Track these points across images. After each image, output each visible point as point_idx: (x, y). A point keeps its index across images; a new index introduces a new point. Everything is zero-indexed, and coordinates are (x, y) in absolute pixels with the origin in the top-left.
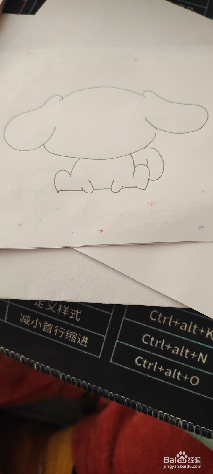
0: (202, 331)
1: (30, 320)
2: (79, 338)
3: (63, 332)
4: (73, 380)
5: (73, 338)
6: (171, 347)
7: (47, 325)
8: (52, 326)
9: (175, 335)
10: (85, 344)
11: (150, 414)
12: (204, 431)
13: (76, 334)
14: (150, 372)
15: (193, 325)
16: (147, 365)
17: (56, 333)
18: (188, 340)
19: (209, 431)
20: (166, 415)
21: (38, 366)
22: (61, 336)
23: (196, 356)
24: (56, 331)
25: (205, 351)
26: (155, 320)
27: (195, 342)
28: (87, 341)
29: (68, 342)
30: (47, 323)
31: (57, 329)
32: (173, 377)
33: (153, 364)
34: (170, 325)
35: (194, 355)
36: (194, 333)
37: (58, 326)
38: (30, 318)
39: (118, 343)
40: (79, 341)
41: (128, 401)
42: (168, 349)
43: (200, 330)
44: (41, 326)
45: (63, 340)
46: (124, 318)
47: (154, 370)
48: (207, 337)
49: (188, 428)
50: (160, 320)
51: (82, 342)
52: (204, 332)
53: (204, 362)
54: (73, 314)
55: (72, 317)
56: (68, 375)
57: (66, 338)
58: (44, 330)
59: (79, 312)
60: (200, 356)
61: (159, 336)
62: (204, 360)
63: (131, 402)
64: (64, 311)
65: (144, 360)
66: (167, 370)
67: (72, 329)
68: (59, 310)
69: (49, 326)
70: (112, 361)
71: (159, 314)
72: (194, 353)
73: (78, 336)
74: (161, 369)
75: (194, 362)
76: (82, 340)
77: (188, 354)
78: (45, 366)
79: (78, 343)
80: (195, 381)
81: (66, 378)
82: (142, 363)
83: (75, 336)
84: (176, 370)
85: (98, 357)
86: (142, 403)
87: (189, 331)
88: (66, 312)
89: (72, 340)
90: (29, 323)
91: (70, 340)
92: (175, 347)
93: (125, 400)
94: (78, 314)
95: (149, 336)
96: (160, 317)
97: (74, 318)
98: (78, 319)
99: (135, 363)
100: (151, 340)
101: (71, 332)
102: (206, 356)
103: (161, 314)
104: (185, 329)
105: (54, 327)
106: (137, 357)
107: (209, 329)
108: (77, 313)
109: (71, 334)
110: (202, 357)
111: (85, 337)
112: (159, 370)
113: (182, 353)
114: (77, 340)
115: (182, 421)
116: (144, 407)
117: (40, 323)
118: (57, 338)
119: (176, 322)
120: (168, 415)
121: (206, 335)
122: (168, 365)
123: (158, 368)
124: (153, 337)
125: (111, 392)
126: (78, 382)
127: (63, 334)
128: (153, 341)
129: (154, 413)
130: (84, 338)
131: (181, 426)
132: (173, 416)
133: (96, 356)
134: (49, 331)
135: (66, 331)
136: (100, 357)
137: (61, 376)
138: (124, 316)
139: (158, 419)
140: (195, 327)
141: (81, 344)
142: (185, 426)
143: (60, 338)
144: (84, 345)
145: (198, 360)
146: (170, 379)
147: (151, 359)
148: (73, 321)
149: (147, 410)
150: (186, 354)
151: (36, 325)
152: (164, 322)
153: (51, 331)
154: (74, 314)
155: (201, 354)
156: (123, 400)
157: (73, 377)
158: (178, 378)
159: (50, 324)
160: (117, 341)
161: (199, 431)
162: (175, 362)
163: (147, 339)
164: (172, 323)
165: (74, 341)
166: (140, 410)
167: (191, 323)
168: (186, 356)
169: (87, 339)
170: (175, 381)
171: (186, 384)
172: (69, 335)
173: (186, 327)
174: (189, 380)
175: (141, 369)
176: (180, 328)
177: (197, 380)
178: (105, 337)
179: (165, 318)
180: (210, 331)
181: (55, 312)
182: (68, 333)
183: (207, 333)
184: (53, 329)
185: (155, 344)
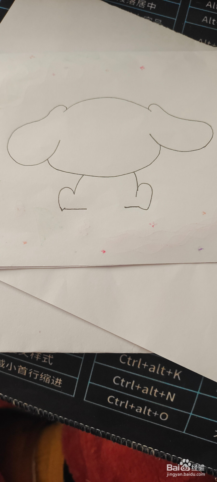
0: (169, 373)
1: (4, 363)
2: (52, 380)
3: (37, 375)
4: (50, 415)
5: (47, 380)
6: (140, 388)
7: (22, 368)
8: (26, 369)
9: (144, 377)
10: (59, 384)
11: (124, 444)
12: (175, 459)
13: (50, 376)
14: (122, 408)
15: (161, 367)
16: (119, 403)
17: (30, 375)
18: (157, 381)
19: (179, 458)
20: (139, 445)
21: (16, 402)
22: (35, 377)
23: (165, 395)
24: (30, 373)
25: (173, 390)
26: (125, 363)
27: (163, 382)
28: (61, 382)
29: (42, 382)
30: (21, 366)
31: (32, 372)
32: (144, 413)
33: (124, 402)
34: (139, 367)
35: (162, 394)
36: (162, 374)
37: (32, 370)
38: (4, 361)
39: (90, 384)
40: (53, 382)
41: (103, 433)
42: (138, 389)
43: (167, 372)
44: (15, 369)
45: (38, 381)
46: (95, 362)
47: (126, 407)
48: (174, 377)
49: (160, 456)
50: (130, 363)
51: (56, 383)
52: (172, 373)
53: (172, 400)
54: (45, 358)
55: (45, 361)
56: (45, 411)
57: (40, 379)
58: (19, 373)
59: (51, 357)
60: (168, 395)
61: (129, 378)
62: (172, 398)
63: (106, 434)
64: (37, 356)
65: (116, 399)
66: (138, 407)
67: (46, 372)
68: (32, 356)
69: (24, 369)
70: (86, 399)
71: (129, 358)
72: (163, 392)
73: (52, 378)
74: (132, 406)
75: (163, 400)
76: (55, 381)
77: (157, 393)
78: (23, 403)
79: (52, 384)
80: (164, 416)
81: (43, 413)
82: (114, 402)
83: (48, 378)
84: (146, 407)
85: (72, 396)
86: (116, 435)
87: (158, 373)
88: (39, 357)
89: (46, 382)
90: (4, 366)
91: (44, 381)
92: (144, 387)
93: (100, 432)
94: (51, 358)
95: (120, 378)
96: (129, 360)
97: (46, 362)
98: (51, 363)
99: (108, 401)
100: (121, 381)
101: (45, 375)
102: (174, 395)
103: (130, 357)
104: (153, 371)
105: (29, 370)
106: (109, 396)
107: (176, 371)
108: (49, 357)
109: (45, 376)
110: (170, 396)
111: (59, 379)
112: (131, 407)
113: (151, 392)
114: (51, 381)
115: (154, 450)
116: (118, 438)
117: (14, 366)
118: (32, 379)
119: (145, 365)
120: (141, 445)
121: (174, 376)
122: (138, 403)
123: (130, 405)
124: (123, 379)
125: (86, 426)
126: (55, 417)
127: (38, 376)
128: (124, 382)
129: (128, 444)
130: (57, 379)
131: (154, 455)
132: (146, 446)
133: (70, 395)
134: (24, 373)
135: (40, 374)
136: (74, 396)
137: (38, 412)
138: (95, 360)
139: (132, 448)
140: (163, 369)
141: (55, 385)
142: (157, 454)
143: (35, 379)
144: (58, 386)
145: (167, 399)
146: (141, 415)
147: (122, 398)
148: (46, 365)
149: (121, 441)
150: (155, 393)
151: (11, 368)
152: (133, 365)
153: (25, 373)
154: (47, 358)
155: (169, 393)
156: (98, 432)
157: (50, 413)
158: (148, 414)
159: (24, 367)
160: (89, 382)
161: (170, 459)
162: (145, 401)
163: (118, 381)
164: (141, 366)
165: (49, 383)
166: (114, 441)
167: (159, 365)
168: (155, 395)
169: (60, 380)
170: (146, 416)
171: (157, 419)
172: (43, 377)
173: (154, 369)
174: (159, 415)
175: (113, 406)
176: (148, 370)
177: (166, 416)
178: (78, 379)
179: (134, 361)
180: (177, 373)
181: (28, 357)
182: (42, 375)
183: (175, 374)
184: (28, 372)
185: (126, 385)
